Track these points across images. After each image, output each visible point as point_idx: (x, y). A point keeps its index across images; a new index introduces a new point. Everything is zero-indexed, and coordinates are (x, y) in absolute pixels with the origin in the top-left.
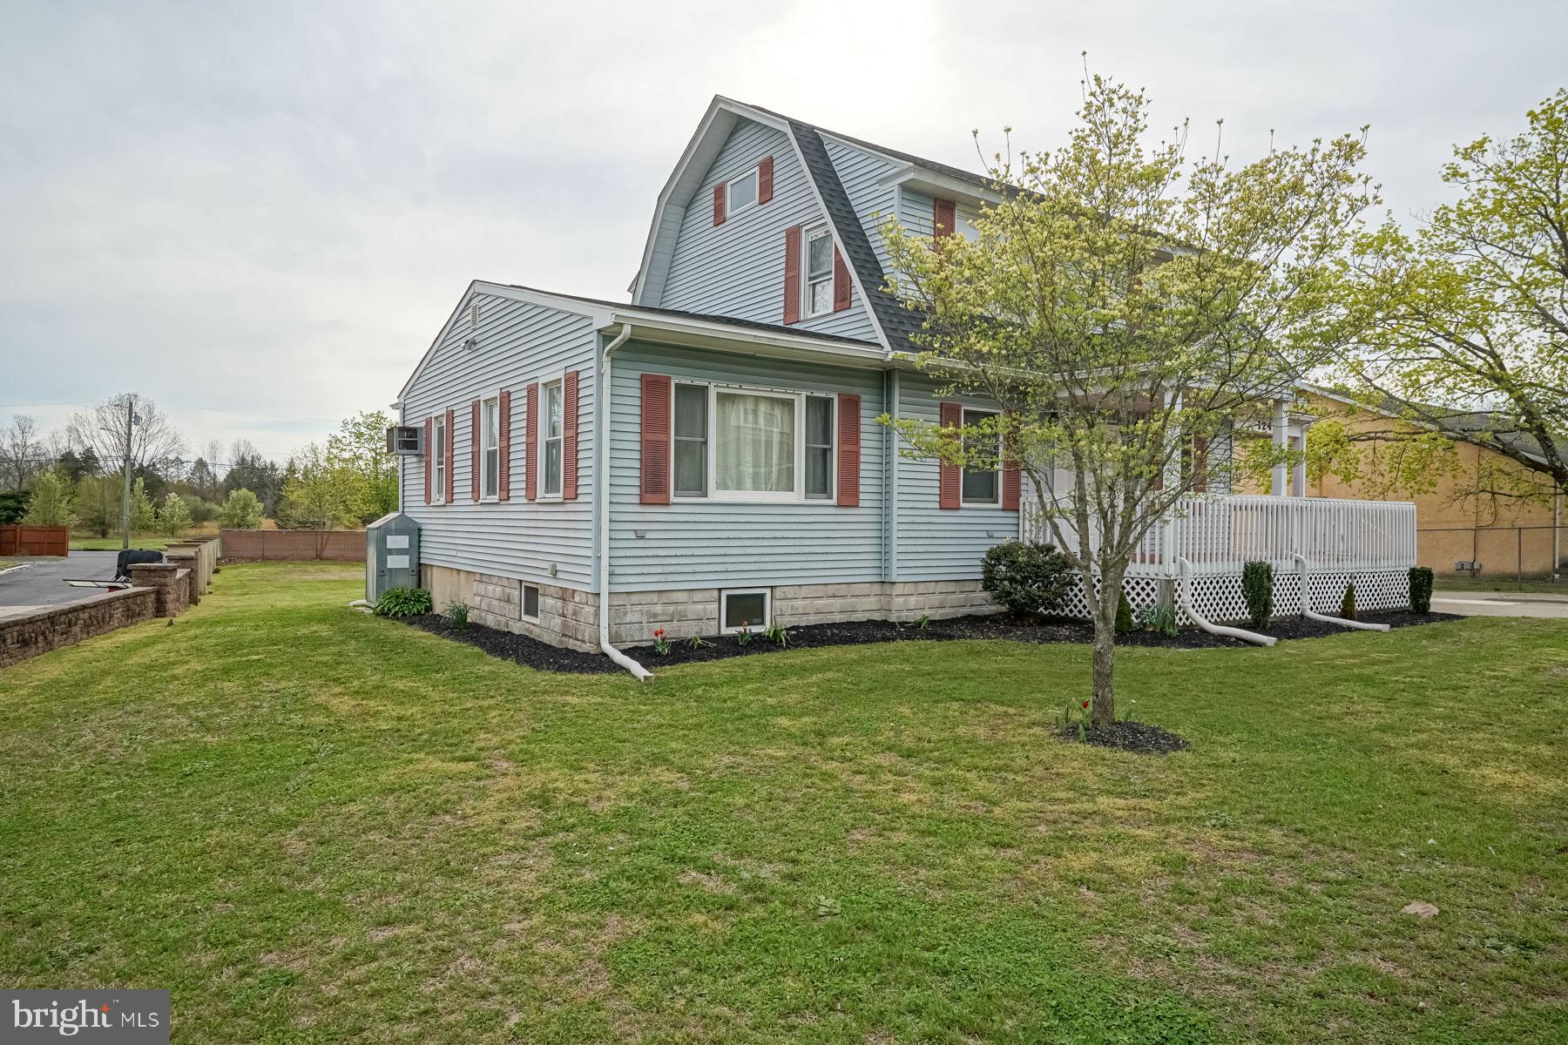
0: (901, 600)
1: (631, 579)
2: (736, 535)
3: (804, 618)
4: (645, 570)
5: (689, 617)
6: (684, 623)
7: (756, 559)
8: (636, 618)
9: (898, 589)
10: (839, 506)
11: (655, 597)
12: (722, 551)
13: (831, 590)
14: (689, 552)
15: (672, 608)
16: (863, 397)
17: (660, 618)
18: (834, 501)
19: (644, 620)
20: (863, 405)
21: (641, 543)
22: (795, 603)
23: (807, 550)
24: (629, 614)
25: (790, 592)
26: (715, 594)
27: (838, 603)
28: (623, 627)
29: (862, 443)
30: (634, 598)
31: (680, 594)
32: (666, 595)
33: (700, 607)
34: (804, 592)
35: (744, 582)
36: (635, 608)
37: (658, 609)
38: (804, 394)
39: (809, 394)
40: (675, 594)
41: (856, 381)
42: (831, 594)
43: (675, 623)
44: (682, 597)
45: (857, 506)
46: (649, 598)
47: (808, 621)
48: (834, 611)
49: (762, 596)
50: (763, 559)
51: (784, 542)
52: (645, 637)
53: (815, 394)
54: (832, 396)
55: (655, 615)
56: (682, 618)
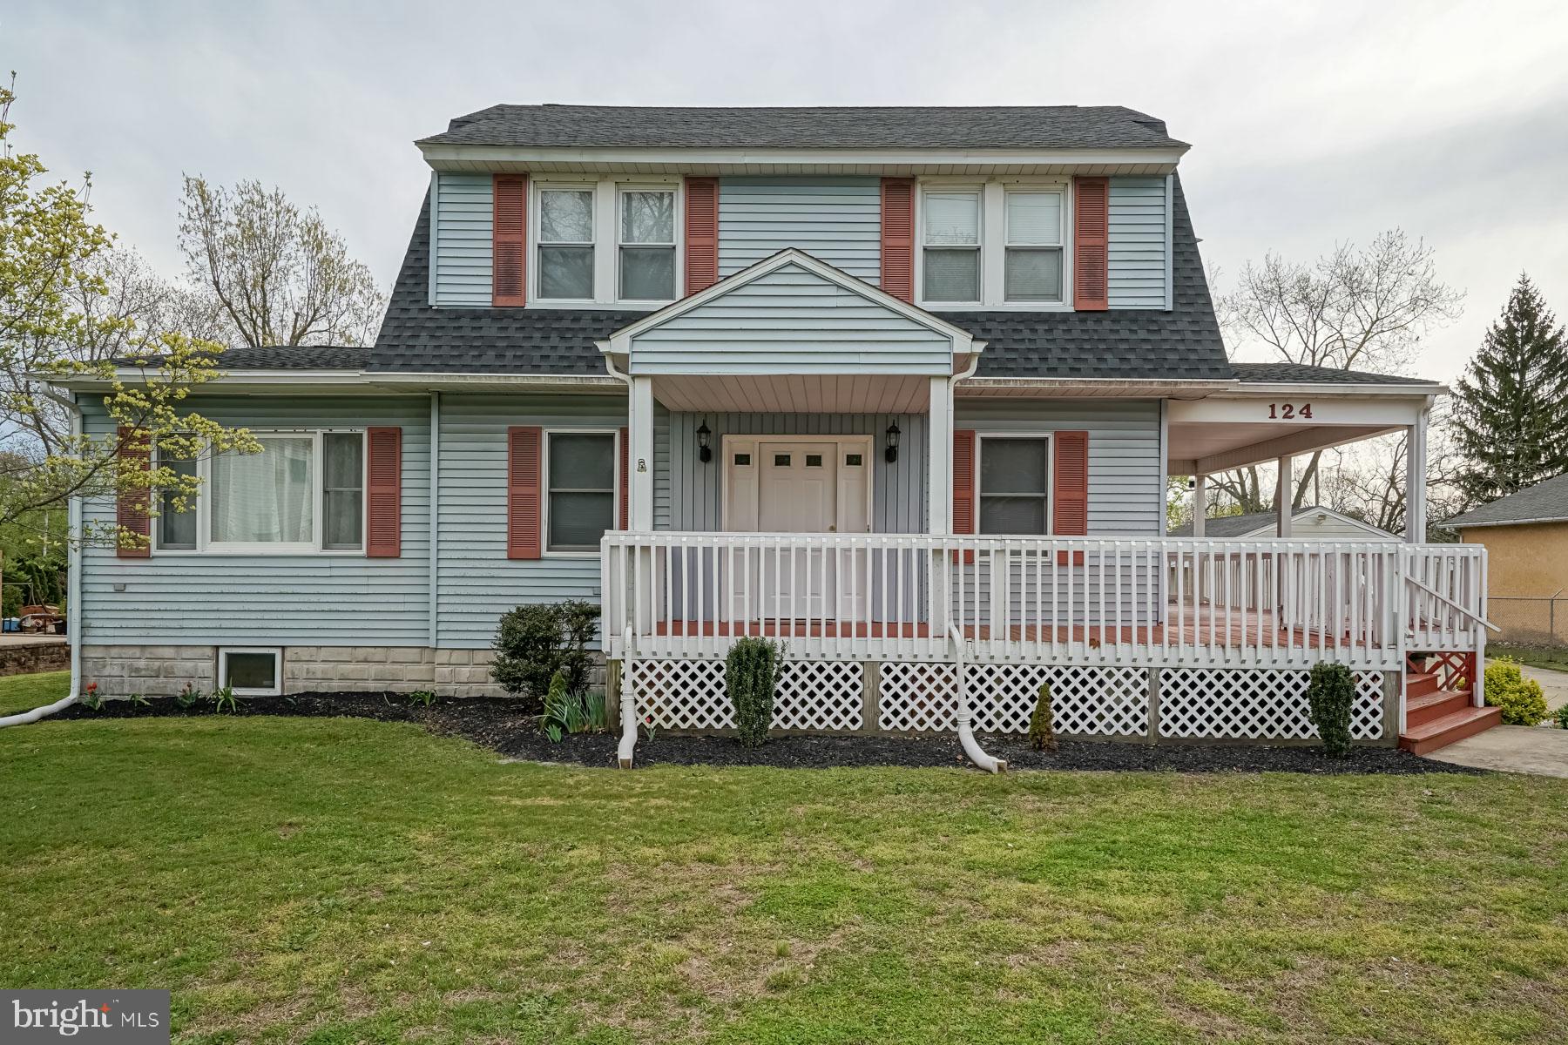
0: (446, 670)
1: (109, 632)
2: (232, 589)
3: (325, 684)
4: (124, 624)
5: (177, 674)
6: (171, 680)
7: (259, 616)
8: (116, 671)
9: (442, 657)
10: (369, 557)
11: (137, 652)
12: (215, 607)
13: (361, 653)
14: (175, 607)
15: (157, 664)
16: (406, 429)
17: (143, 673)
18: (364, 552)
19: (126, 673)
20: (406, 438)
21: (119, 597)
22: (312, 666)
23: (326, 607)
24: (108, 667)
25: (304, 654)
26: (209, 652)
27: (373, 669)
28: (103, 680)
29: (405, 484)
30: (114, 652)
31: (166, 649)
32: (149, 650)
33: (189, 664)
34: (324, 654)
35: (249, 641)
36: (116, 661)
37: (142, 663)
38: (320, 432)
39: (327, 431)
40: (160, 650)
41: (396, 411)
42: (361, 658)
43: (162, 679)
44: (169, 653)
45: (398, 557)
46: (130, 652)
47: (329, 686)
48: (369, 678)
49: (273, 656)
50: (267, 616)
51: (296, 598)
52: (126, 691)
53: (334, 431)
54: (359, 431)
55: (138, 670)
56: (169, 674)
